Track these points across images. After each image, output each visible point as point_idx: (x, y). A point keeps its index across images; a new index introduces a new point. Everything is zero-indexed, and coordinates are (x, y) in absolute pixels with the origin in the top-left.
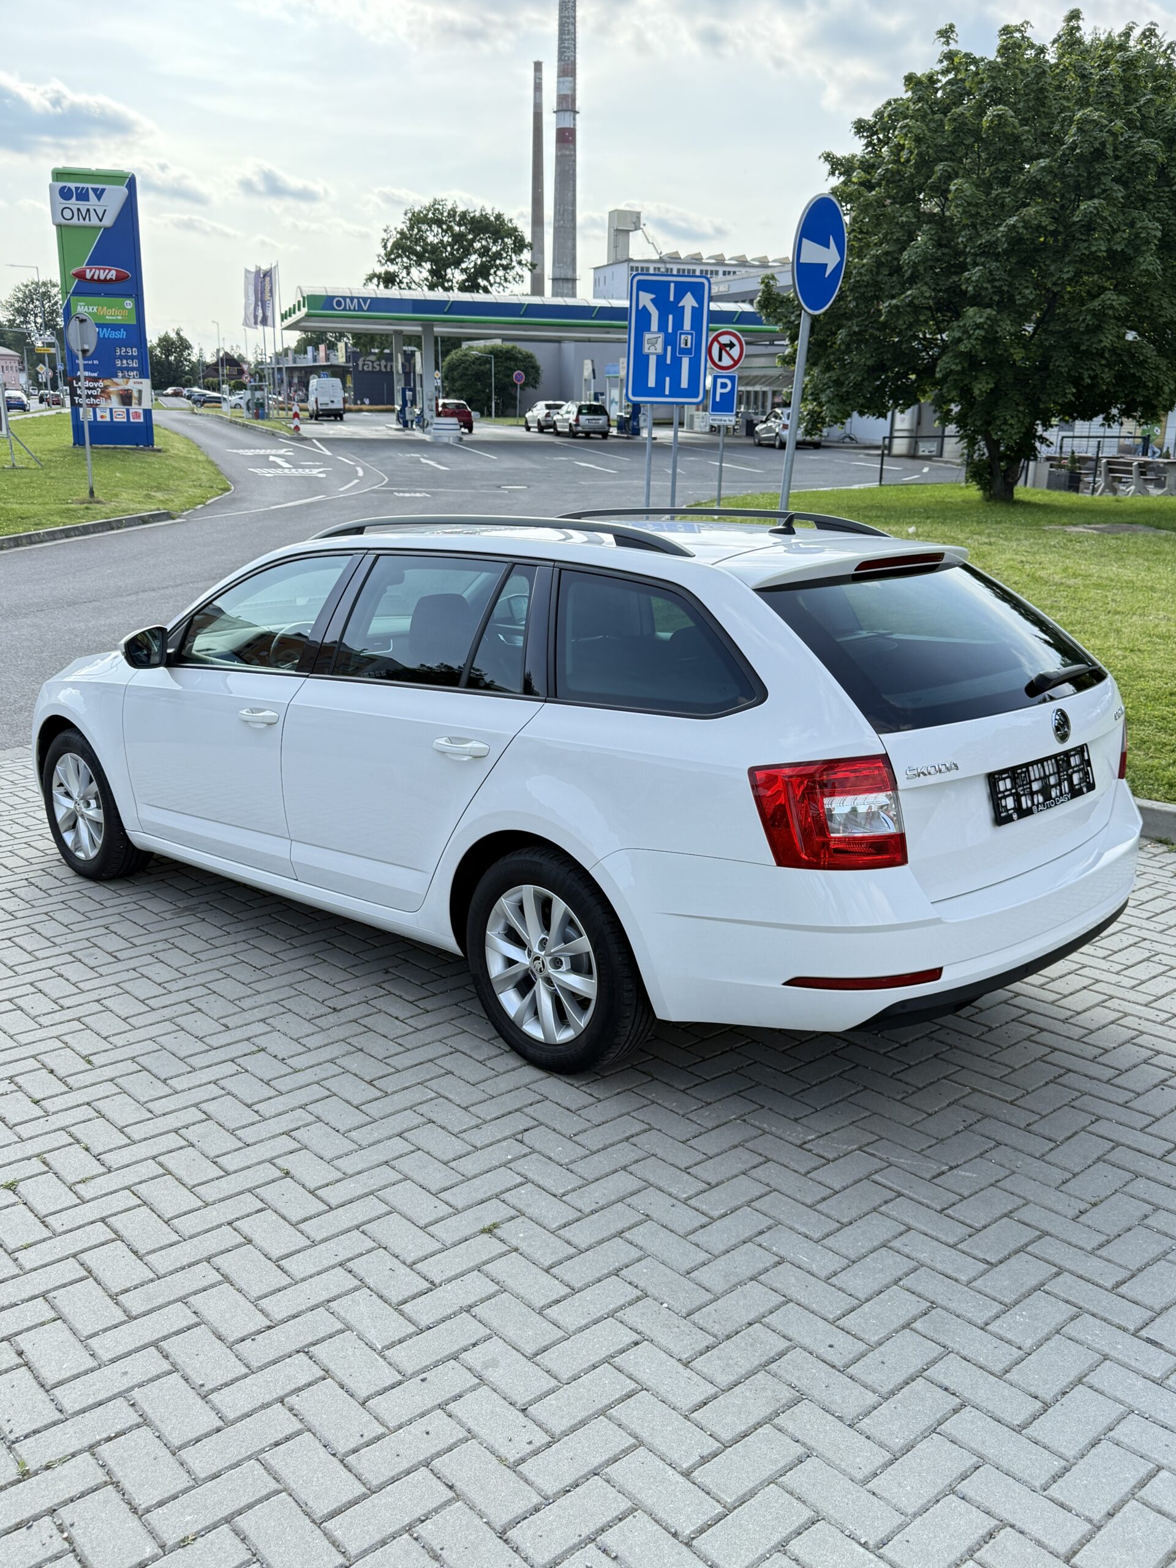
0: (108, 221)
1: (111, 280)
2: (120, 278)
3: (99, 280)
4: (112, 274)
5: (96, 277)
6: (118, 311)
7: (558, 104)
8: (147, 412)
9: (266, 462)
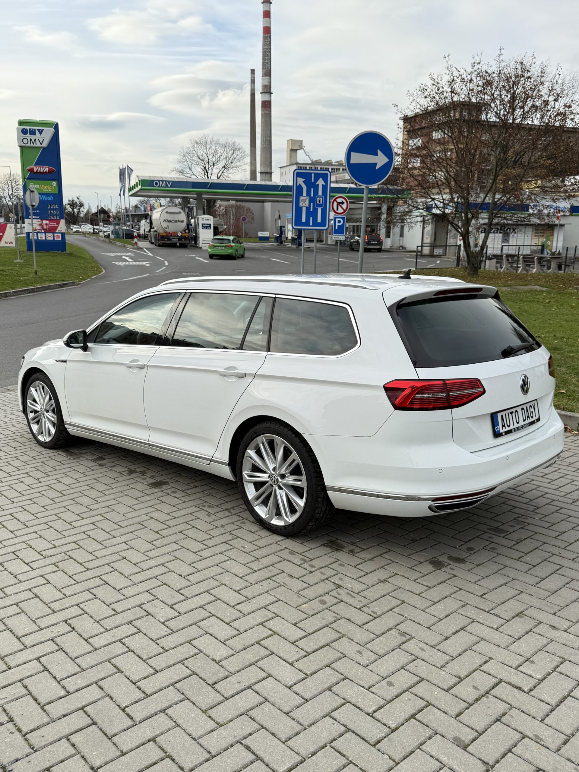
0: (45, 144)
1: (46, 172)
2: (50, 171)
3: (40, 172)
4: (47, 169)
5: (39, 171)
6: (50, 187)
7: (262, 89)
8: (63, 235)
9: (120, 259)
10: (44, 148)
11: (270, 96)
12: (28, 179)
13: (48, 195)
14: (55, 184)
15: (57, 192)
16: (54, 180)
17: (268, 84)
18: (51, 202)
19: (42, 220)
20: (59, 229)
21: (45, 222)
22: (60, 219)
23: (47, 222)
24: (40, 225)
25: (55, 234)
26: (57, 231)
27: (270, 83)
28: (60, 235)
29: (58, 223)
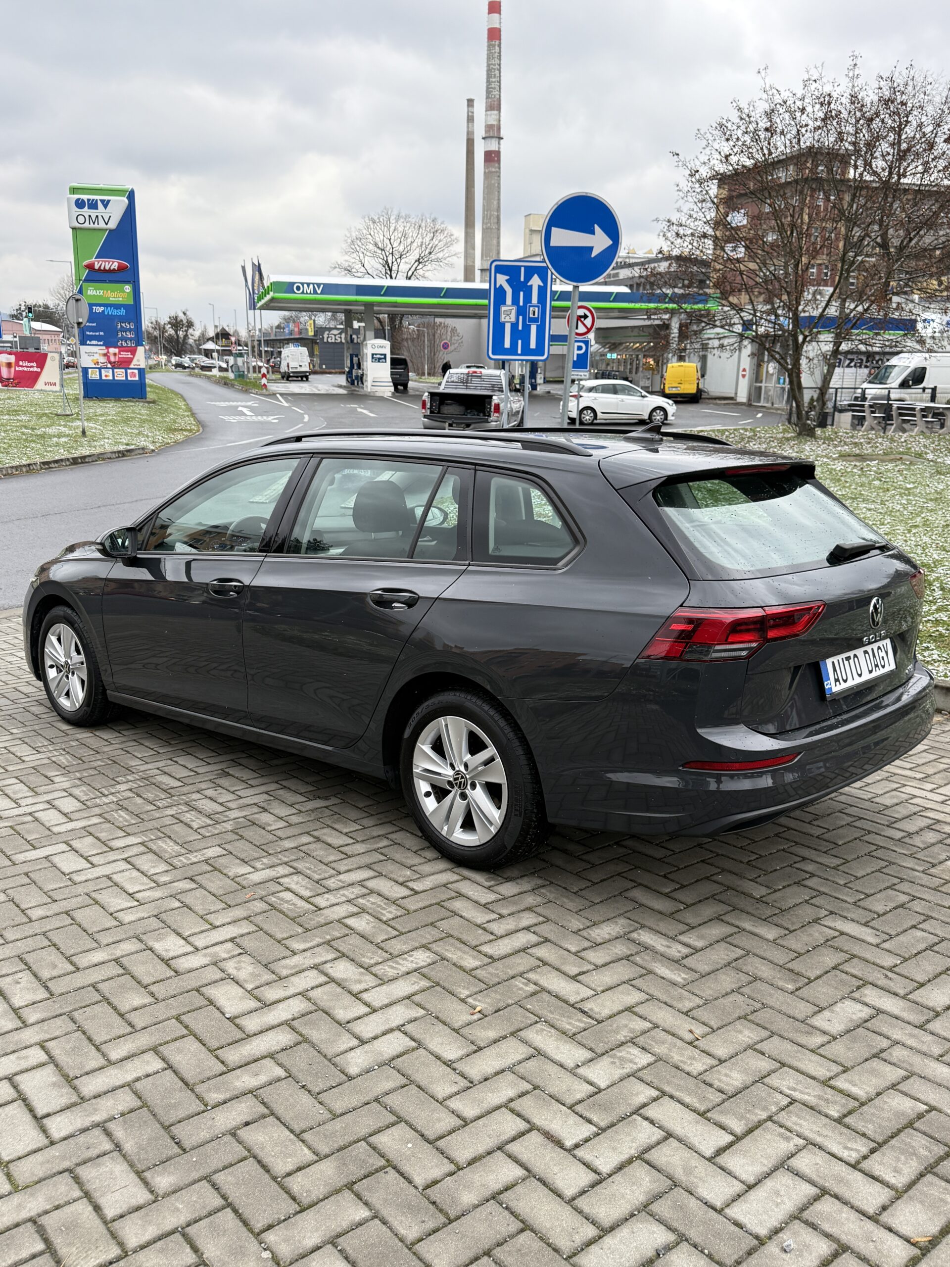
0: (113, 225)
1: (114, 270)
2: (121, 268)
3: (105, 270)
4: (115, 266)
5: (102, 268)
6: (120, 294)
7: (486, 132)
8: (142, 372)
9: (235, 411)
10: (111, 231)
11: (499, 144)
12: (86, 280)
13: (117, 306)
14: (128, 288)
15: (131, 302)
16: (127, 282)
17: (495, 123)
18: (122, 319)
19: (108, 347)
20: (135, 362)
21: (112, 350)
22: (136, 346)
23: (116, 350)
24: (105, 355)
25: (129, 371)
26: (132, 366)
27: (499, 121)
28: (136, 371)
29: (134, 352)
